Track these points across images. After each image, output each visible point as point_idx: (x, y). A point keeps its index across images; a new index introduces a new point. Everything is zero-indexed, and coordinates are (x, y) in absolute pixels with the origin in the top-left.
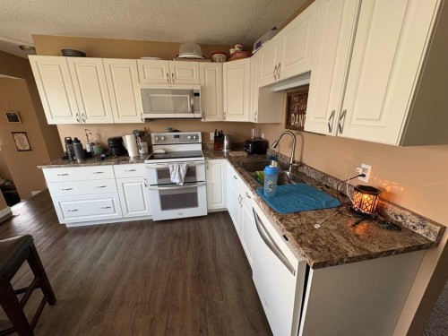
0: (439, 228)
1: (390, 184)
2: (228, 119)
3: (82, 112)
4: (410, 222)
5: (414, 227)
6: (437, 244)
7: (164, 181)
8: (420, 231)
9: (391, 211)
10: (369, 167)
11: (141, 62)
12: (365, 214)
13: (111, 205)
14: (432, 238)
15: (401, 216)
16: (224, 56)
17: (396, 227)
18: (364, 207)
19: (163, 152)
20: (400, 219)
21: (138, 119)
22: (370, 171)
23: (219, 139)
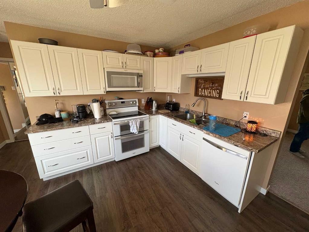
0: (280, 132)
1: (258, 119)
2: (156, 91)
3: (58, 86)
4: (269, 132)
5: (271, 134)
6: (279, 138)
7: (125, 132)
8: (273, 135)
9: (261, 130)
10: (248, 113)
11: (105, 53)
12: (253, 132)
13: (86, 156)
14: (278, 136)
15: (265, 131)
16: (153, 53)
17: (265, 135)
18: (253, 129)
19: (116, 113)
20: (265, 132)
21: (102, 92)
22: (248, 114)
23: (149, 103)
